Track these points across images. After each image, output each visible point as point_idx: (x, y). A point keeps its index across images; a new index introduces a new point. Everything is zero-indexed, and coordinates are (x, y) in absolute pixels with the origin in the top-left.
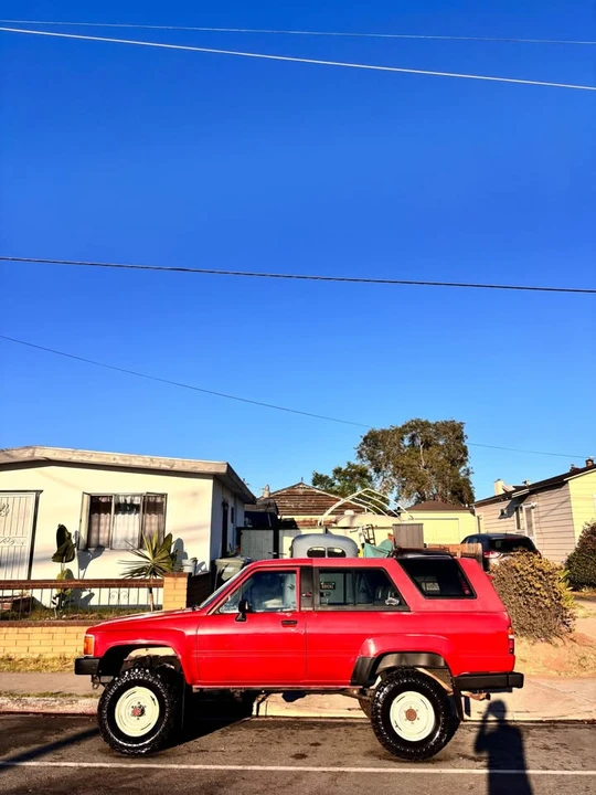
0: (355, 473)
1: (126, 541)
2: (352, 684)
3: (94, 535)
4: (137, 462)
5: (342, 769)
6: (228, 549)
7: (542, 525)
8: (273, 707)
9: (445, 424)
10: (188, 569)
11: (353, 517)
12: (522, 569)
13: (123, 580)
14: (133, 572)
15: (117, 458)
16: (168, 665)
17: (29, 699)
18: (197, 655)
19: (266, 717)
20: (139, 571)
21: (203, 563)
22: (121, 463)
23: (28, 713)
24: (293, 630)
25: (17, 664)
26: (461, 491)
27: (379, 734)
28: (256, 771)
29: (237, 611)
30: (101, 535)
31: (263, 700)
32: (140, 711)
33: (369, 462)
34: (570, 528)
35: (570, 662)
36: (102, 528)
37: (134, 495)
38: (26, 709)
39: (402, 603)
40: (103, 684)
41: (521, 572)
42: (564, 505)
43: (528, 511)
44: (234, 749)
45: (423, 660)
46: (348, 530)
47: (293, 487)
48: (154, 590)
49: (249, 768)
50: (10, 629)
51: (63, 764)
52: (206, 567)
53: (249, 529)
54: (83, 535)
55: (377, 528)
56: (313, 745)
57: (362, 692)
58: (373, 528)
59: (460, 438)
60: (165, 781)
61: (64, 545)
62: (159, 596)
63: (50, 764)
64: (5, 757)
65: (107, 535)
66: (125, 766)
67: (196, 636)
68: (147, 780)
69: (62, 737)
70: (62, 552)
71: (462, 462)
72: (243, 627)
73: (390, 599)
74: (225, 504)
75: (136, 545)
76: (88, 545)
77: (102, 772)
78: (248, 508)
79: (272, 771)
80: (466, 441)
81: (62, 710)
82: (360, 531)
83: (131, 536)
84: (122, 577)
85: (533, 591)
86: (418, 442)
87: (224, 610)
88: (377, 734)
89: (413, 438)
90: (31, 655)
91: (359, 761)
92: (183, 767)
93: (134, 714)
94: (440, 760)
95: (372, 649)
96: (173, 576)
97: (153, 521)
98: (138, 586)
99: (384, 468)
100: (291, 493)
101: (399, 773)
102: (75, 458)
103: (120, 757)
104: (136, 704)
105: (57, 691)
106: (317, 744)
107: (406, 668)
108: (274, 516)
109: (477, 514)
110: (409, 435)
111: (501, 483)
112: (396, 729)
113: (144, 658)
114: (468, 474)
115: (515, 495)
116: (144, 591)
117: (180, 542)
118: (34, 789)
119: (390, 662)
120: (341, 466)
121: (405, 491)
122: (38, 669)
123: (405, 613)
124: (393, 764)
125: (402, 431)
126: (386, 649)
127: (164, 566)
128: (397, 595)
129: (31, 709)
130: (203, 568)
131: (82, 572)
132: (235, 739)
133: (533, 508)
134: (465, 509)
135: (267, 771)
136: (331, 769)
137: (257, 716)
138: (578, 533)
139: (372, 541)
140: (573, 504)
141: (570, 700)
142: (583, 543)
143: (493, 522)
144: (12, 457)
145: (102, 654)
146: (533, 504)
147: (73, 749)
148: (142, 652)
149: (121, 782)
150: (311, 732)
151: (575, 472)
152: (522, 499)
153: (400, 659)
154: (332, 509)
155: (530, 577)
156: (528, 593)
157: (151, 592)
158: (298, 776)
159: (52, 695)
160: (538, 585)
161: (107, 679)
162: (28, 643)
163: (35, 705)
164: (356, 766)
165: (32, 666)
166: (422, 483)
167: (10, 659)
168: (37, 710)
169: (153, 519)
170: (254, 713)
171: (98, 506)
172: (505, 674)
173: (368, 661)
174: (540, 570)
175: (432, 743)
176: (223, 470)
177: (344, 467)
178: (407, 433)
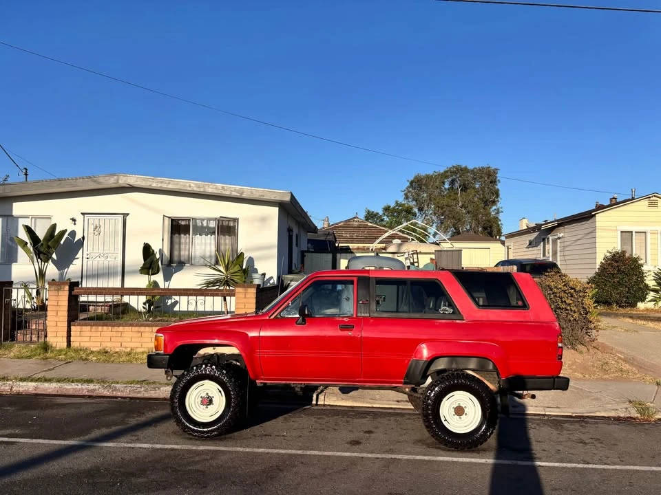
0: (402, 210)
1: (203, 258)
2: (405, 383)
3: (176, 253)
4: (211, 188)
5: (393, 456)
6: (294, 268)
7: (566, 253)
8: (331, 398)
9: (481, 170)
10: (257, 282)
11: (400, 245)
12: (556, 287)
13: (200, 289)
14: (209, 284)
15: (192, 185)
16: (234, 362)
17: (118, 386)
18: (260, 353)
19: (324, 405)
20: (214, 283)
21: (272, 278)
22: (196, 189)
23: (117, 397)
24: (350, 333)
25: (111, 355)
26: (491, 227)
27: (429, 427)
28: (315, 456)
29: (298, 316)
30: (182, 253)
31: (322, 391)
32: (208, 401)
33: (414, 203)
34: (592, 256)
35: (593, 366)
36: (183, 247)
37: (209, 220)
38: (115, 394)
39: (456, 312)
40: (176, 376)
41: (555, 290)
42: (590, 236)
43: (555, 241)
44: (295, 433)
45: (473, 363)
46: (396, 255)
47: (349, 220)
48: (228, 298)
49: (309, 453)
50: (105, 328)
51: (138, 445)
52: (275, 281)
53: (312, 252)
54: (166, 252)
55: (421, 253)
56: (366, 432)
57: (414, 390)
58: (417, 254)
59: (494, 182)
60: (230, 464)
61: (148, 260)
62: (232, 303)
63: (126, 445)
64: (87, 437)
65: (187, 253)
66: (194, 448)
67: (259, 337)
68: (214, 463)
69: (142, 419)
70: (148, 266)
71: (494, 202)
72: (302, 330)
73: (443, 308)
74: (290, 230)
75: (213, 261)
76: (171, 261)
77: (172, 453)
78: (311, 236)
79: (329, 456)
80: (499, 184)
81: (147, 395)
82: (406, 255)
83: (208, 254)
84: (199, 287)
85: (564, 306)
86: (457, 185)
87: (285, 315)
88: (427, 427)
89: (452, 183)
90: (124, 349)
91: (409, 449)
92: (248, 450)
93: (202, 403)
94: (484, 450)
95: (425, 352)
96: (244, 287)
97: (227, 241)
98: (213, 295)
99: (426, 208)
100: (347, 225)
101: (447, 462)
102: (155, 185)
103: (191, 439)
104: (204, 395)
105: (143, 379)
106: (370, 432)
107: (456, 370)
108: (332, 243)
109: (506, 244)
110: (450, 179)
111: (525, 221)
112: (445, 423)
113: (212, 355)
114: (498, 213)
115: (544, 227)
116: (218, 299)
117: (251, 260)
118: (106, 469)
119: (441, 364)
120: (389, 204)
121: (442, 226)
122: (128, 361)
123: (458, 321)
124: (442, 452)
125: (444, 175)
126: (439, 353)
127: (236, 279)
128: (451, 305)
129: (119, 394)
130: (271, 282)
131: (167, 283)
132: (296, 425)
133: (559, 238)
134: (496, 240)
135: (325, 456)
136: (384, 456)
137: (317, 405)
138: (600, 259)
139: (416, 264)
140: (598, 234)
141: (597, 399)
142: (603, 268)
143: (521, 251)
144: (99, 183)
145: (171, 350)
146: (560, 235)
147: (150, 431)
148: (210, 351)
149: (189, 464)
150: (364, 421)
151: (600, 208)
152: (551, 230)
153: (451, 363)
154: (380, 239)
155: (562, 294)
156: (560, 308)
157: (225, 300)
158: (353, 462)
159: (138, 382)
160: (569, 301)
161: (179, 372)
162: (120, 339)
163: (123, 391)
164: (408, 453)
165: (124, 358)
166: (458, 220)
167: (107, 352)
168: (124, 394)
169: (226, 241)
170: (314, 402)
171: (178, 228)
172: (553, 377)
173: (421, 364)
174: (572, 289)
175: (478, 436)
176: (287, 198)
177: (392, 205)
178: (447, 177)
